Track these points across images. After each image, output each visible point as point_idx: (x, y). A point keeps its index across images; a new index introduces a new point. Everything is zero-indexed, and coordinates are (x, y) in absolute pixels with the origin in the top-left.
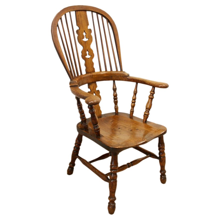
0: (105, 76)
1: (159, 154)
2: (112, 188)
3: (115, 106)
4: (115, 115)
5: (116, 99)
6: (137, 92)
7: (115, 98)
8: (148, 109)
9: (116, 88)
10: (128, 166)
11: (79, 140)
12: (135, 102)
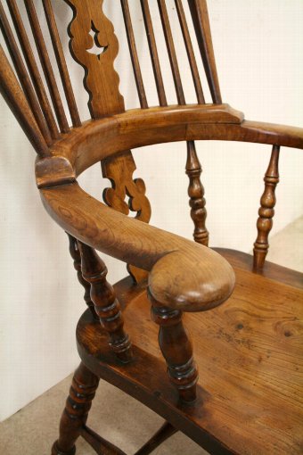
0: (163, 124)
5: (202, 205)
6: (277, 177)
9: (200, 168)
12: (270, 217)
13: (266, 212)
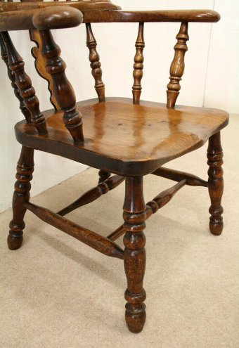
1: (210, 173)
2: (135, 272)
3: (96, 82)
4: (98, 102)
5: (99, 66)
6: (143, 42)
7: (95, 63)
8: (176, 76)
9: (95, 42)
10: (151, 211)
11: (25, 166)
12: (141, 68)
13: (138, 65)
